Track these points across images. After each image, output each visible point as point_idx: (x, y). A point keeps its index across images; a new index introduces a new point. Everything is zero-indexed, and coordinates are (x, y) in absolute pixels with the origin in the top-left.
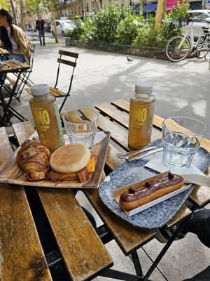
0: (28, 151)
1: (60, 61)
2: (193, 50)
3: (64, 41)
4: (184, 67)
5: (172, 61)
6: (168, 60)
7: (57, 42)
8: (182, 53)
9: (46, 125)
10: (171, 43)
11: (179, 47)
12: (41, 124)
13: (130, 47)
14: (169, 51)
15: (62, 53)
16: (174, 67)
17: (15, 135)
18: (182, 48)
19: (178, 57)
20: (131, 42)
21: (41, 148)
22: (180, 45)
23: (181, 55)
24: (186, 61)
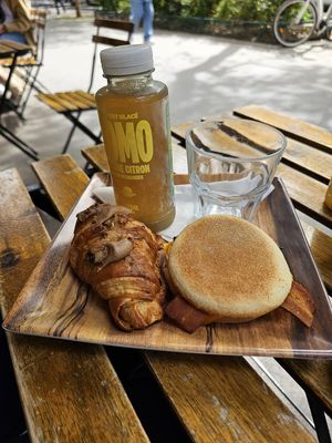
0: (107, 240)
1: (97, 39)
2: (321, 27)
3: (91, 13)
4: (306, 55)
5: (284, 47)
6: (278, 43)
7: (79, 15)
8: (302, 31)
9: (142, 163)
10: (283, 13)
11: (297, 21)
12: (129, 162)
13: (209, 22)
14: (279, 27)
15: (99, 24)
16: (288, 56)
17: (42, 186)
18: (302, 22)
19: (294, 39)
20: (210, 14)
21: (136, 229)
22: (299, 16)
23: (300, 36)
24: (307, 46)
